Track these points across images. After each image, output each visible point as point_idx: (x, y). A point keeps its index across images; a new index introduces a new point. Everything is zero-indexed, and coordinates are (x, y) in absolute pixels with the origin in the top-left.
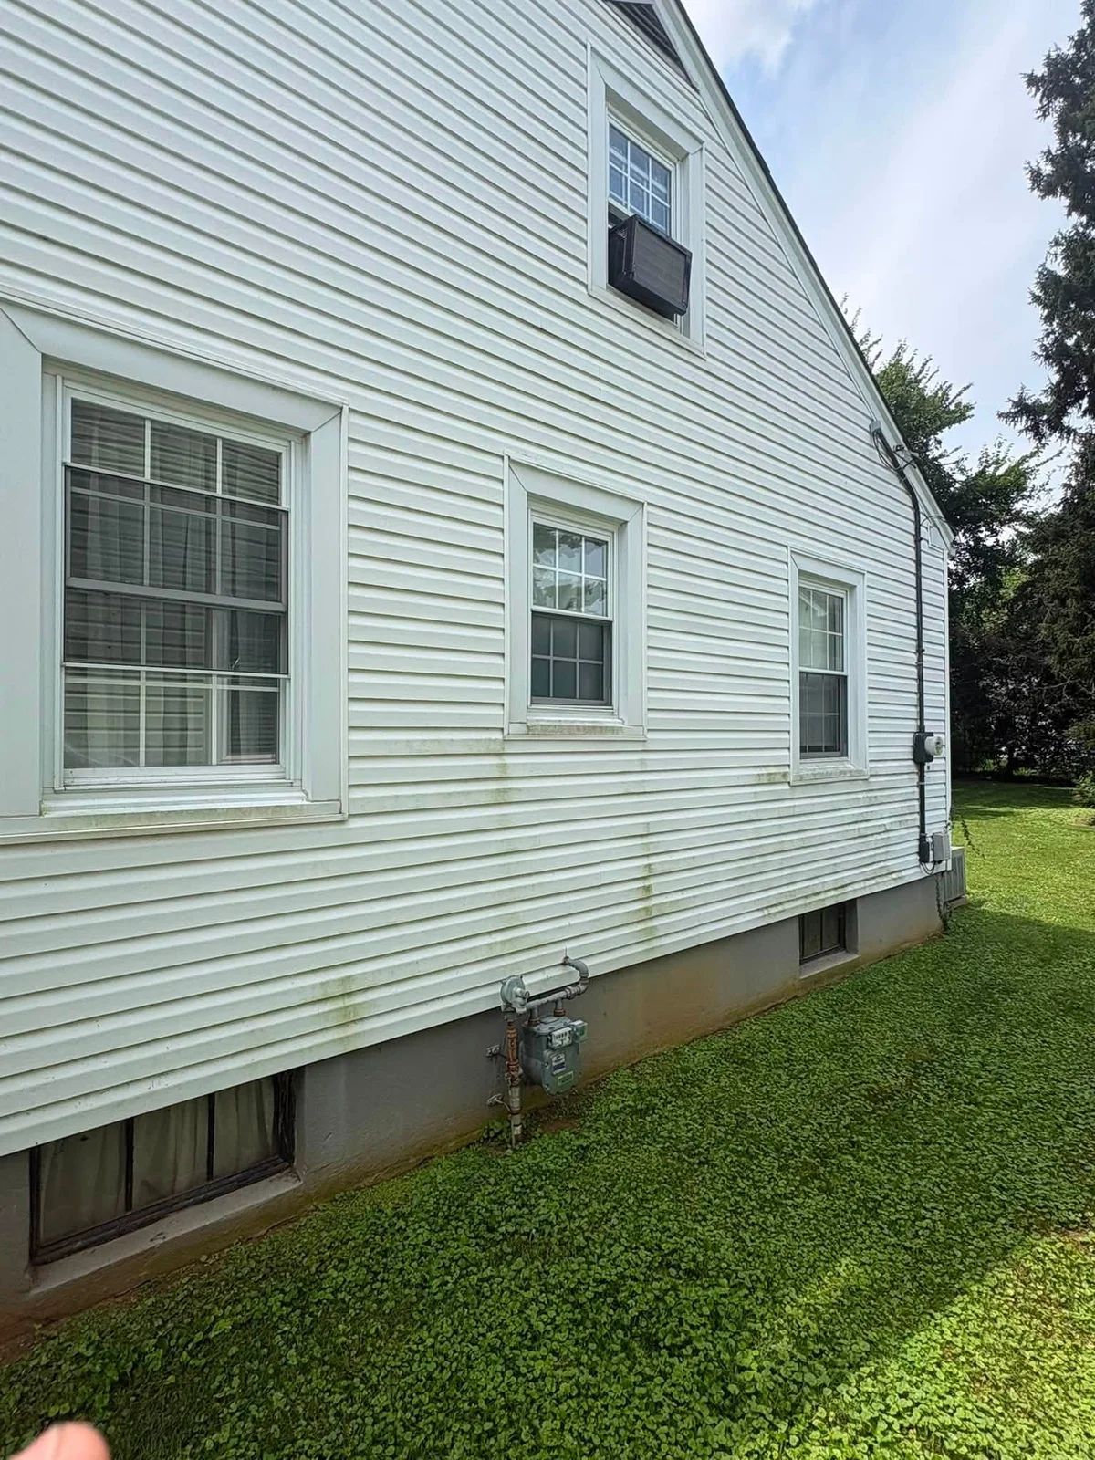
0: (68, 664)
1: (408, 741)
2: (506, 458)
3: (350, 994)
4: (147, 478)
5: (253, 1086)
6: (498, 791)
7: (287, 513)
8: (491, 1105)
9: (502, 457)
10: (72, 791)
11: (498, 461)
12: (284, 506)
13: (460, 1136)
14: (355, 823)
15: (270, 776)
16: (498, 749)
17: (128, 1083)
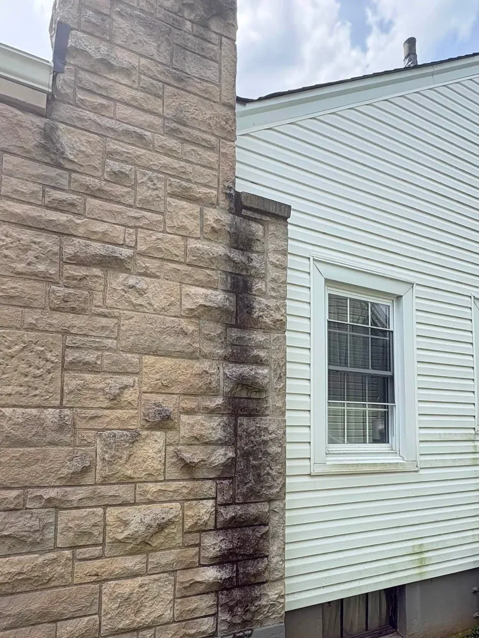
0: (330, 401)
1: (439, 434)
2: (472, 297)
3: (421, 552)
4: (348, 323)
5: (378, 592)
6: (474, 459)
7: (392, 332)
8: (475, 618)
9: (471, 297)
10: (332, 454)
11: (469, 299)
12: (391, 329)
13: (464, 631)
14: (422, 472)
15: (387, 449)
16: (472, 438)
17: (351, 581)
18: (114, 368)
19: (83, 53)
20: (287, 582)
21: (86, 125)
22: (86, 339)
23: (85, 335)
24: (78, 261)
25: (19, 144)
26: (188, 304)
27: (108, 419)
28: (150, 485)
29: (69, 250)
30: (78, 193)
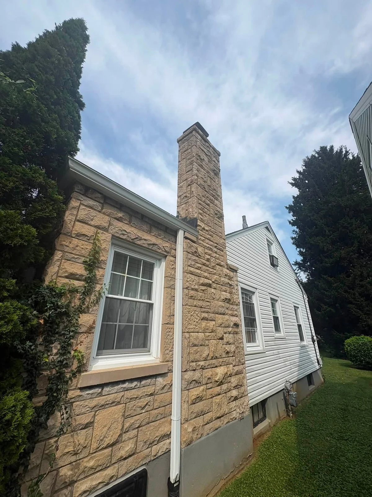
1: (268, 339)
2: (268, 293)
4: (245, 301)
7: (254, 304)
14: (267, 353)
15: (255, 345)
16: (274, 340)
18: (211, 319)
19: (200, 226)
20: (249, 395)
21: (201, 245)
22: (205, 309)
23: (205, 308)
24: (203, 285)
25: (192, 251)
26: (223, 298)
27: (211, 336)
28: (220, 359)
29: (201, 282)
30: (201, 264)
